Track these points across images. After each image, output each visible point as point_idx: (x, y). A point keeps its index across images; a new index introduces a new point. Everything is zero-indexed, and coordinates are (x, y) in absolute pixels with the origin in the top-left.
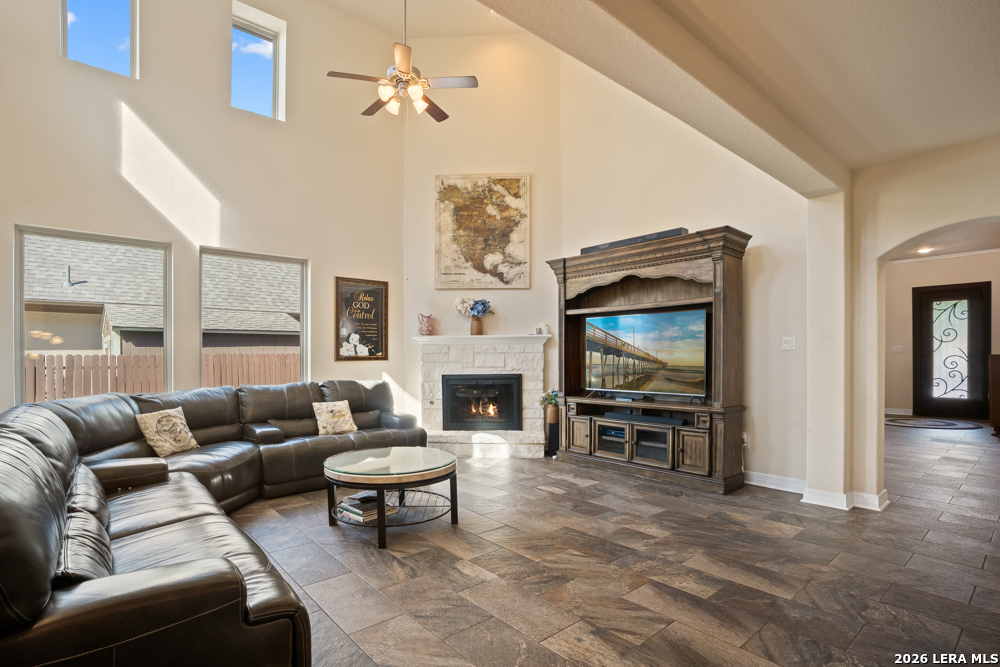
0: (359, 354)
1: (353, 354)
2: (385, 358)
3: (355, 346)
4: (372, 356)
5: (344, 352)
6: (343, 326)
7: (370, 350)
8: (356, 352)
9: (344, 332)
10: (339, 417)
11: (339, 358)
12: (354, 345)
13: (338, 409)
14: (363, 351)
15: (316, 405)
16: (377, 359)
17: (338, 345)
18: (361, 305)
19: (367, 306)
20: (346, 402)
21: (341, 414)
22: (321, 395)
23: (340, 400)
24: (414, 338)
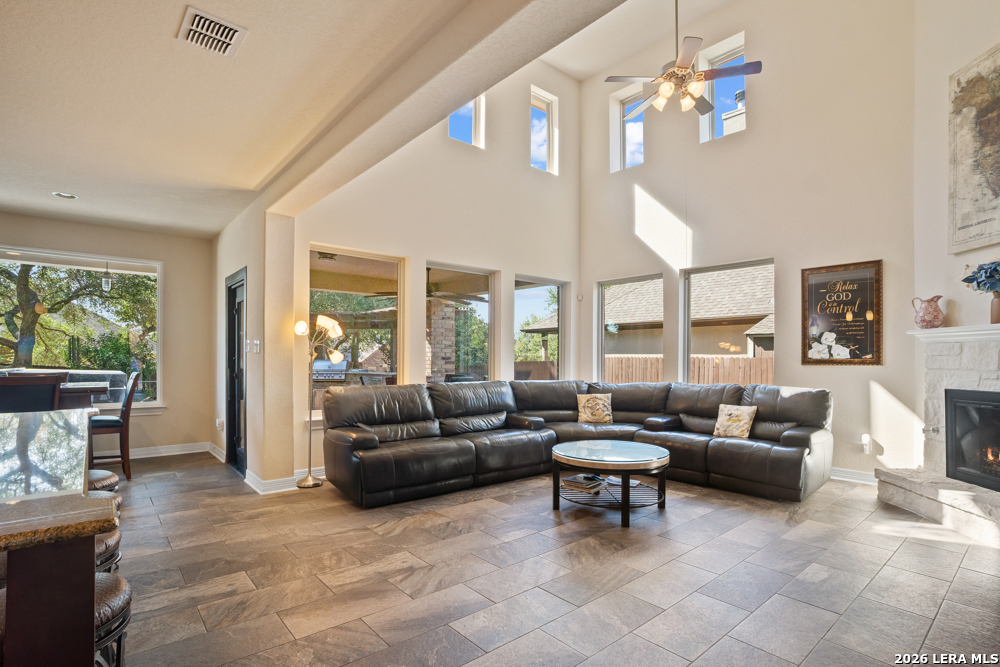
0: (835, 357)
1: (826, 356)
2: (877, 361)
3: (830, 347)
4: (856, 358)
5: (813, 354)
6: (812, 325)
7: (852, 353)
8: (831, 355)
9: (814, 331)
10: (735, 421)
11: (806, 361)
12: (829, 344)
13: (737, 413)
14: (842, 352)
15: (722, 406)
16: (864, 363)
17: (806, 346)
18: (838, 297)
19: (847, 296)
20: (755, 408)
21: (738, 418)
22: (738, 397)
23: (751, 404)
24: (909, 333)
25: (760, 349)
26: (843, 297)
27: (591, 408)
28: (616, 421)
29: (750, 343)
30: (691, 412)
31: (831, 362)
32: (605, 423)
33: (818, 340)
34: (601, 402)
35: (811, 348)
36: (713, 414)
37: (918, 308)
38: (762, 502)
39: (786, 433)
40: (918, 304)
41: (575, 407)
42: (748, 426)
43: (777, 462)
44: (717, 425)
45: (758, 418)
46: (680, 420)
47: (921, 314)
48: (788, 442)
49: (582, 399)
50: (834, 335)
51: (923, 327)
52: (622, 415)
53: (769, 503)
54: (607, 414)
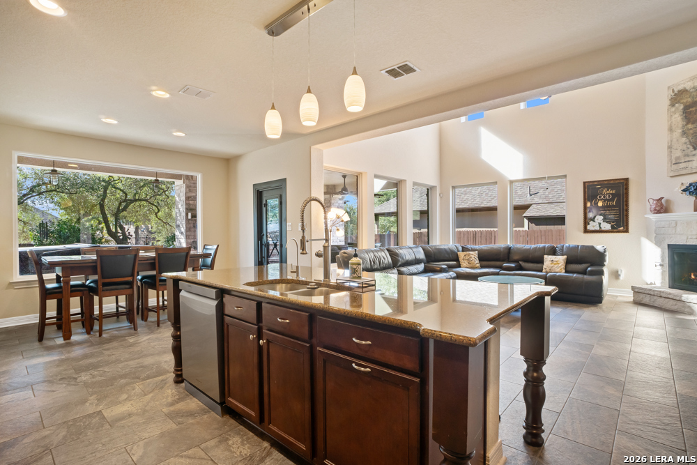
0: (603, 229)
1: (598, 228)
2: (627, 231)
3: (600, 224)
4: (614, 230)
5: (589, 227)
6: (590, 212)
7: (612, 226)
8: (600, 228)
9: (591, 215)
10: (555, 264)
11: (586, 231)
12: (599, 222)
13: (556, 260)
14: (607, 226)
15: (545, 256)
16: (619, 232)
17: (586, 223)
18: (604, 197)
19: (609, 196)
20: (565, 257)
21: (557, 263)
22: (553, 252)
23: (563, 255)
24: (646, 216)
25: (532, 225)
26: (607, 197)
27: (468, 260)
28: (482, 267)
29: (526, 221)
30: (527, 260)
31: (600, 231)
32: (477, 268)
33: (593, 220)
34: (473, 256)
35: (589, 224)
36: (541, 261)
37: (651, 203)
38: (581, 305)
39: (589, 269)
40: (651, 201)
41: (457, 259)
42: (563, 267)
43: (589, 284)
44: (544, 267)
45: (568, 262)
46: (520, 265)
47: (654, 206)
48: (592, 273)
49: (461, 255)
50: (602, 217)
51: (654, 213)
52: (485, 263)
53: (586, 305)
54: (476, 262)
